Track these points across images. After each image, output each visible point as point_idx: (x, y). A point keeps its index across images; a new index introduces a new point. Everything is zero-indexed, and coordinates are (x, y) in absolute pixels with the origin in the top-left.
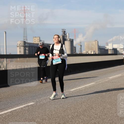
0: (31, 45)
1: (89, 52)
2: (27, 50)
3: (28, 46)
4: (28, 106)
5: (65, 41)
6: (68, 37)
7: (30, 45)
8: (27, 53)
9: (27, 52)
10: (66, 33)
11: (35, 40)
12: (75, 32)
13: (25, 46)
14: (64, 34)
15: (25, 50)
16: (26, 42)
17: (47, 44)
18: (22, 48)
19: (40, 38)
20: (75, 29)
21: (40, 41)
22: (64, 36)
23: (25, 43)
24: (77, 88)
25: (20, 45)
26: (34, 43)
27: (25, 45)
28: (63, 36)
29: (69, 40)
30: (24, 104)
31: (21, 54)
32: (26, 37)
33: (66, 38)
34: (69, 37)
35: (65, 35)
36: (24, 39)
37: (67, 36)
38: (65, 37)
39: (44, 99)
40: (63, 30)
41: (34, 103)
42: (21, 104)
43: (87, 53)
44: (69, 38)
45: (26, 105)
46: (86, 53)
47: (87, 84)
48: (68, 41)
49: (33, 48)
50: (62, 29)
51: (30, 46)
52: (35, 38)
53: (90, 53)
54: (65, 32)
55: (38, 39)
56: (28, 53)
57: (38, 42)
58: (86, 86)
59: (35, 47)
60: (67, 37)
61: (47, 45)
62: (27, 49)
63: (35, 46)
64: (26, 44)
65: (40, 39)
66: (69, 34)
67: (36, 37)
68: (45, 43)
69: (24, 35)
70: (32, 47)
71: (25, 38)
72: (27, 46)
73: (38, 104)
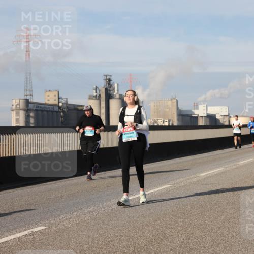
0: (41, 107)
1: (160, 121)
2: (32, 117)
3: (35, 108)
4: (33, 234)
5: (111, 98)
6: (116, 92)
7: (39, 107)
8: (32, 124)
9: (32, 121)
10: (112, 82)
11: (48, 96)
12: (131, 82)
13: (28, 110)
14: (109, 84)
15: (27, 117)
16: (30, 101)
17: (74, 105)
18: (22, 114)
19: (58, 92)
20: (130, 75)
21: (59, 99)
22: (108, 89)
23: (27, 102)
24: (134, 197)
25: (18, 106)
26: (47, 102)
27: (29, 107)
28: (106, 89)
29: (118, 96)
30: (24, 229)
31: (18, 125)
32: (31, 91)
33: (111, 93)
34: (118, 91)
35: (110, 87)
36: (27, 96)
37: (114, 89)
38: (110, 90)
39: (67, 219)
40: (107, 76)
41: (44, 227)
42: (19, 229)
43: (156, 125)
44: (118, 93)
45: (29, 231)
46: (152, 125)
47: (156, 187)
48: (116, 98)
49: (45, 113)
50: (104, 75)
51: (38, 109)
52: (48, 93)
53: (160, 123)
54: (110, 80)
55: (55, 96)
56: (34, 123)
57: (55, 100)
58: (152, 193)
59: (47, 111)
60: (114, 92)
61: (73, 107)
62: (32, 114)
63: (48, 109)
64: (31, 106)
65: (60, 96)
66: (118, 85)
67: (50, 91)
68: (69, 103)
69: (27, 86)
70: (42, 111)
71: (28, 93)
72: (33, 110)
73: (54, 229)
